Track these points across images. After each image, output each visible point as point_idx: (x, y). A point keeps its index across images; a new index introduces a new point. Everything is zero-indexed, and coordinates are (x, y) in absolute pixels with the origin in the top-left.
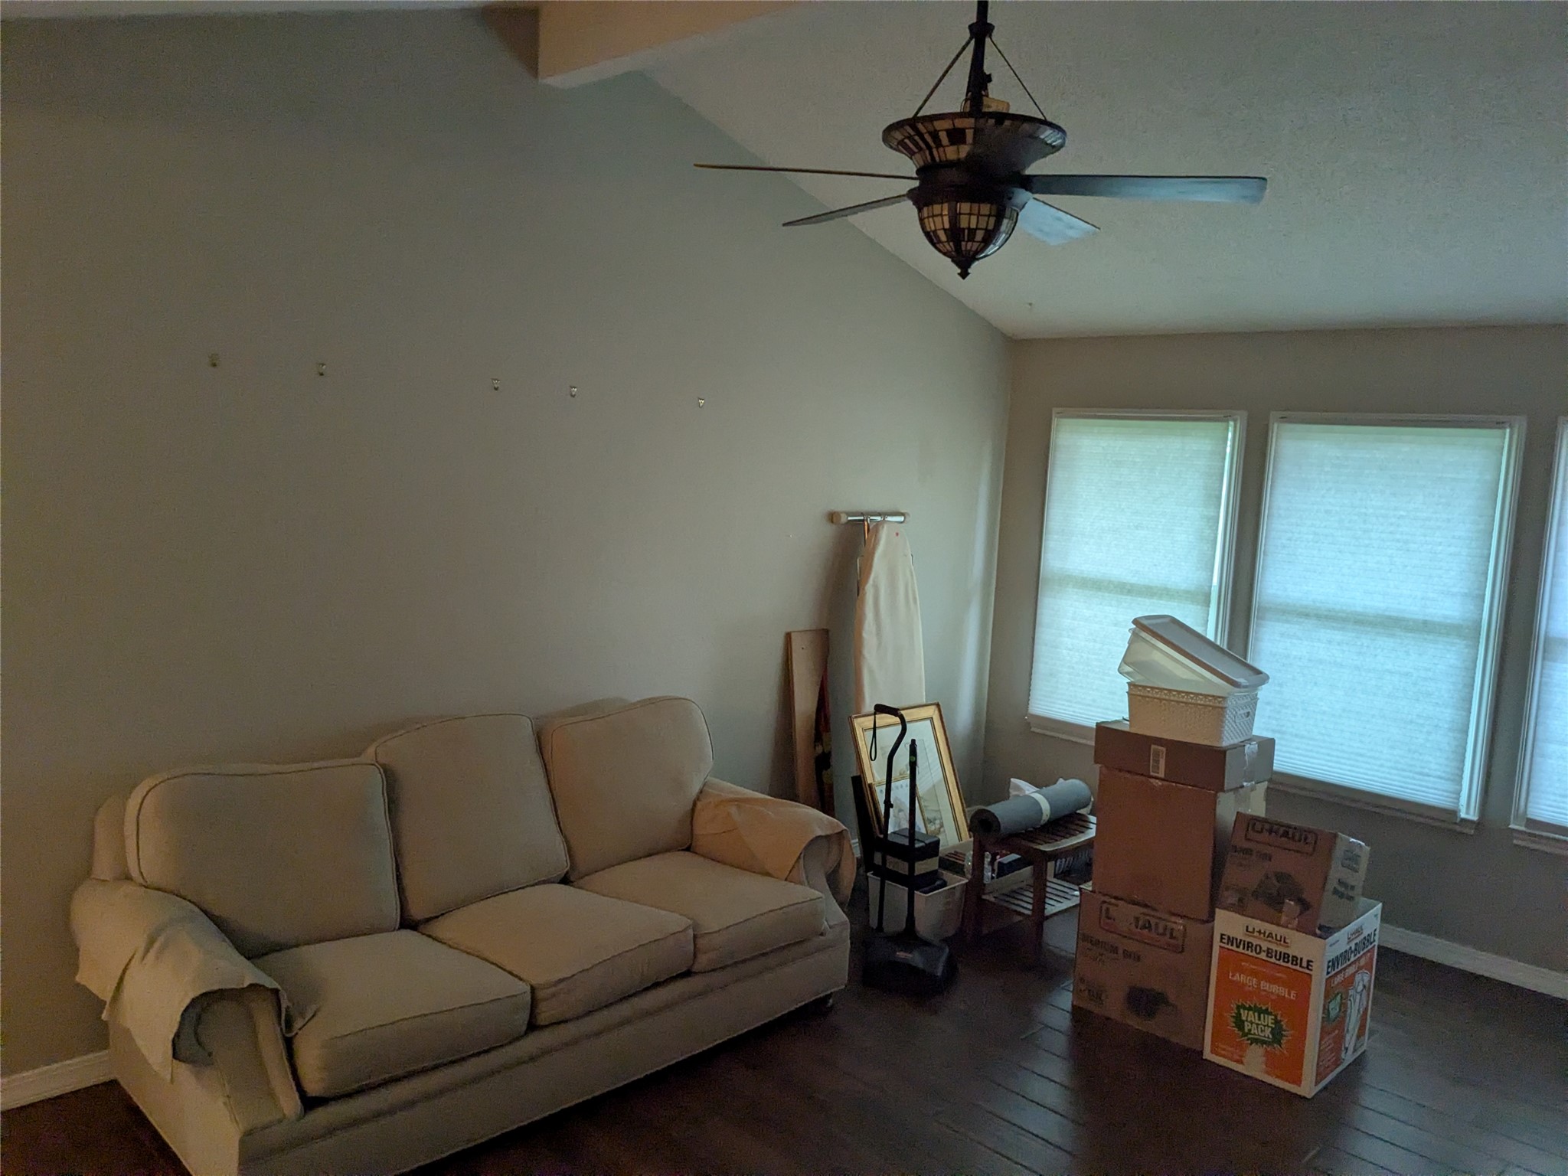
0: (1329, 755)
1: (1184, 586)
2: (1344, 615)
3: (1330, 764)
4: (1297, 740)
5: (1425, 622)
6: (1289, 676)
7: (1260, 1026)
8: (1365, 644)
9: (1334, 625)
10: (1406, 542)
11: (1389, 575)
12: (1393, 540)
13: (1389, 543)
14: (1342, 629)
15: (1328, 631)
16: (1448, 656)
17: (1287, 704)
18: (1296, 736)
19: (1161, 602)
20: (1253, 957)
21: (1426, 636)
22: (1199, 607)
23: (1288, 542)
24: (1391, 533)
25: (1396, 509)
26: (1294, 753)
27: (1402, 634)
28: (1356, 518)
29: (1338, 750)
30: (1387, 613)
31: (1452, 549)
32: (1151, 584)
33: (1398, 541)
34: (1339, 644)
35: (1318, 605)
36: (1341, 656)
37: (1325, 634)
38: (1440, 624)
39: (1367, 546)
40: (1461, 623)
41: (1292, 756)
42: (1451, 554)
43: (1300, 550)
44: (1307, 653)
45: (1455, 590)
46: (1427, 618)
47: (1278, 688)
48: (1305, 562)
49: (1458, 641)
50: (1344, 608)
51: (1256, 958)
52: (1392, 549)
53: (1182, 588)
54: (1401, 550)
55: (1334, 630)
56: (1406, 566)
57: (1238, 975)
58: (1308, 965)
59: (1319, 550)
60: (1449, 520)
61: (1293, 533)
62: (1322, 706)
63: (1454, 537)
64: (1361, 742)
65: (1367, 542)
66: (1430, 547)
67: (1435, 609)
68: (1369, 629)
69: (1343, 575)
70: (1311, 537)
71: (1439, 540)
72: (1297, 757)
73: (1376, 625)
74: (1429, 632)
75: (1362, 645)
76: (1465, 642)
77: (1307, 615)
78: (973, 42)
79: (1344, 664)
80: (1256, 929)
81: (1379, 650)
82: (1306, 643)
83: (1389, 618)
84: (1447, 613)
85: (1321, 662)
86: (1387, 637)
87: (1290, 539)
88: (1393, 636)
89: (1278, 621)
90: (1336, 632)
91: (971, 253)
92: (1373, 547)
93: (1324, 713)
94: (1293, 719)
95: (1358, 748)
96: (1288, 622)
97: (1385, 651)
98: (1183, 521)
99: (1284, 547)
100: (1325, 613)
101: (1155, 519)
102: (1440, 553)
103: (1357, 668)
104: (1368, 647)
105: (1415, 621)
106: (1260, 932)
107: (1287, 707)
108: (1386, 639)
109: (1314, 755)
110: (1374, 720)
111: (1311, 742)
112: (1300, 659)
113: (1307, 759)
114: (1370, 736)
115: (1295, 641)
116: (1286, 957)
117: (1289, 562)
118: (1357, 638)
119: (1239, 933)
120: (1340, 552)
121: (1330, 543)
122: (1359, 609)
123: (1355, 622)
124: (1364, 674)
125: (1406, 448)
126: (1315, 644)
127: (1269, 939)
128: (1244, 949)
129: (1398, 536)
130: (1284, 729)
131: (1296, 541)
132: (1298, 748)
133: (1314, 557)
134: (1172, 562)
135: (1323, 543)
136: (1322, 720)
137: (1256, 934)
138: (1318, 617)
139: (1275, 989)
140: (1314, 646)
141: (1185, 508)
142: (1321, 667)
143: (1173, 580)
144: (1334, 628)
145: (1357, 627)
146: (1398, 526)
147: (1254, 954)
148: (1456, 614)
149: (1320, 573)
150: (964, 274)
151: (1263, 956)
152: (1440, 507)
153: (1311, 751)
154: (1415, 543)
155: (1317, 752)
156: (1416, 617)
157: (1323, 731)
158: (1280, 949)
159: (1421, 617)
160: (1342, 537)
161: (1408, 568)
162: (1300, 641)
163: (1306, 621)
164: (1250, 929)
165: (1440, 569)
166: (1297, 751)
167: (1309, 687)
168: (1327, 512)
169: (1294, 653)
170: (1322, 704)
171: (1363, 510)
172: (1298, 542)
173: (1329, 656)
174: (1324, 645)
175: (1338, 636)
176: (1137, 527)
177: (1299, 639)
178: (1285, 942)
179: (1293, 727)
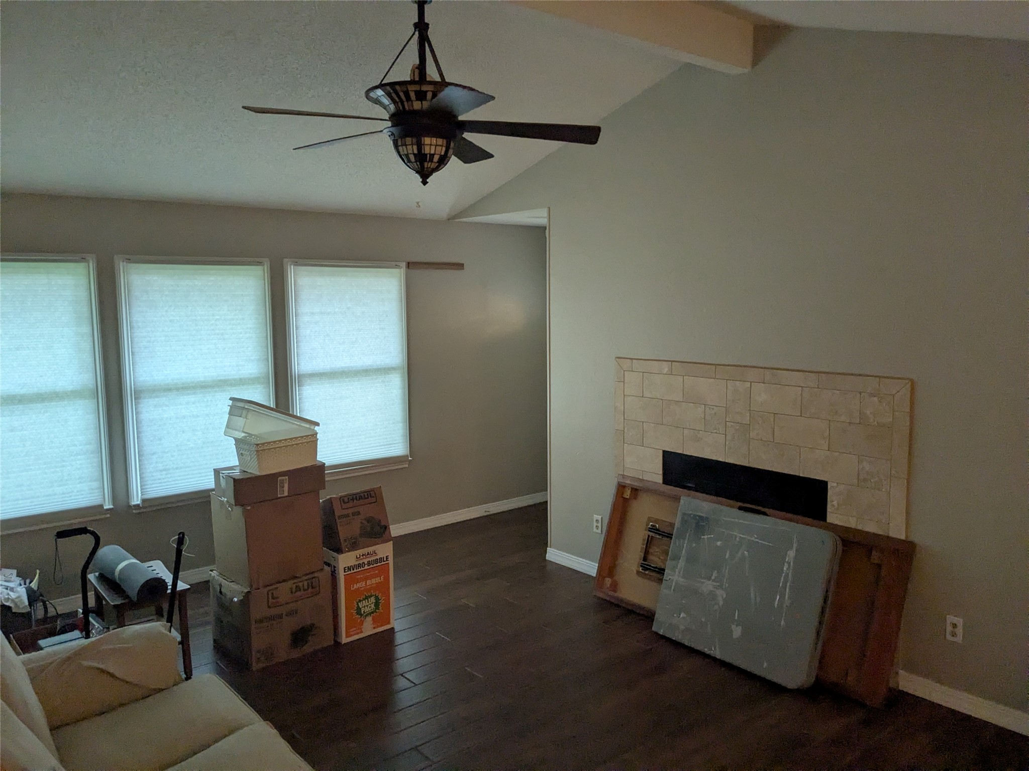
0: (200, 473)
1: (70, 388)
2: (194, 385)
3: (202, 478)
4: (178, 471)
5: (241, 379)
6: (165, 432)
7: (367, 606)
8: (209, 400)
9: (189, 392)
10: (222, 334)
11: (216, 355)
12: (215, 334)
13: (213, 336)
14: (194, 393)
15: (185, 397)
16: (256, 396)
17: (167, 451)
18: (177, 468)
19: (52, 403)
20: (362, 570)
21: (242, 387)
22: (87, 401)
23: (148, 344)
24: (213, 330)
25: (213, 315)
26: (178, 480)
27: (229, 388)
28: (191, 323)
29: (204, 469)
30: (219, 378)
31: (248, 335)
32: (40, 392)
33: (218, 334)
34: (193, 403)
35: (175, 381)
36: (196, 410)
37: (184, 399)
38: (249, 379)
39: (200, 339)
40: (259, 375)
41: (177, 482)
42: (247, 338)
43: (157, 348)
44: (174, 414)
45: (252, 358)
46: (242, 377)
47: (158, 442)
48: (162, 355)
49: (259, 386)
50: (193, 380)
51: (364, 570)
52: (215, 339)
53: (69, 390)
54: (220, 339)
55: (189, 395)
56: (225, 348)
57: (355, 585)
58: (387, 558)
59: (171, 346)
60: (243, 319)
61: (150, 337)
62: (190, 445)
63: (247, 328)
64: (217, 459)
65: (199, 337)
66: (236, 335)
67: (244, 370)
68: (210, 390)
69: (189, 360)
70: (164, 338)
71: (240, 331)
72: (180, 482)
73: (214, 386)
74: (243, 385)
75: (207, 401)
76: (262, 386)
77: (170, 390)
78: (417, 33)
79: (199, 415)
80: (361, 555)
81: (218, 401)
82: (172, 407)
83: (220, 381)
84: (250, 371)
85: (184, 417)
86: (221, 392)
87: (149, 342)
88: (224, 391)
89: (151, 397)
90: (190, 396)
91: (430, 170)
92: (204, 340)
93: (192, 448)
94: (172, 459)
95: (217, 463)
96: (157, 397)
97: (222, 401)
98: (61, 339)
99: (146, 347)
100: (181, 386)
101: (35, 340)
102: (242, 338)
103: (207, 415)
104: (211, 401)
105: (235, 380)
106: (363, 555)
107: (167, 452)
108: (221, 394)
109: (191, 476)
110: (222, 444)
111: (187, 469)
112: (170, 418)
113: (187, 480)
114: (221, 453)
115: (164, 408)
116: (376, 561)
117: (151, 357)
118: (204, 397)
119: (353, 562)
120: (185, 346)
121: (176, 341)
122: (202, 379)
123: (201, 387)
124: (211, 418)
125: (212, 278)
126: (178, 407)
127: (368, 556)
128: (356, 569)
129: (218, 331)
130: (168, 467)
131: (153, 342)
132: (180, 476)
133: (167, 351)
134: (57, 372)
135: (172, 341)
136: (192, 453)
137: (362, 557)
138: (177, 389)
139: (374, 581)
140: (178, 409)
141: (61, 329)
142: (185, 420)
143: (60, 385)
144: (189, 394)
145: (203, 390)
146: (217, 325)
147: (362, 569)
148: (255, 371)
149: (174, 361)
150: (425, 183)
151: (366, 567)
152: (237, 311)
153: (188, 475)
154: (227, 334)
155: (193, 474)
156: (235, 377)
157: (193, 460)
158: (373, 558)
159: (237, 377)
160: (184, 336)
161: (226, 349)
162: (168, 408)
163: (170, 394)
164: (358, 557)
165: (243, 347)
166: (179, 478)
167: (179, 435)
168: (171, 321)
169: (166, 416)
170: (189, 443)
171: (194, 318)
172: (155, 343)
173: (188, 412)
174: (184, 406)
175: (192, 398)
176: (17, 349)
177: (167, 406)
178: (375, 553)
179: (173, 463)
